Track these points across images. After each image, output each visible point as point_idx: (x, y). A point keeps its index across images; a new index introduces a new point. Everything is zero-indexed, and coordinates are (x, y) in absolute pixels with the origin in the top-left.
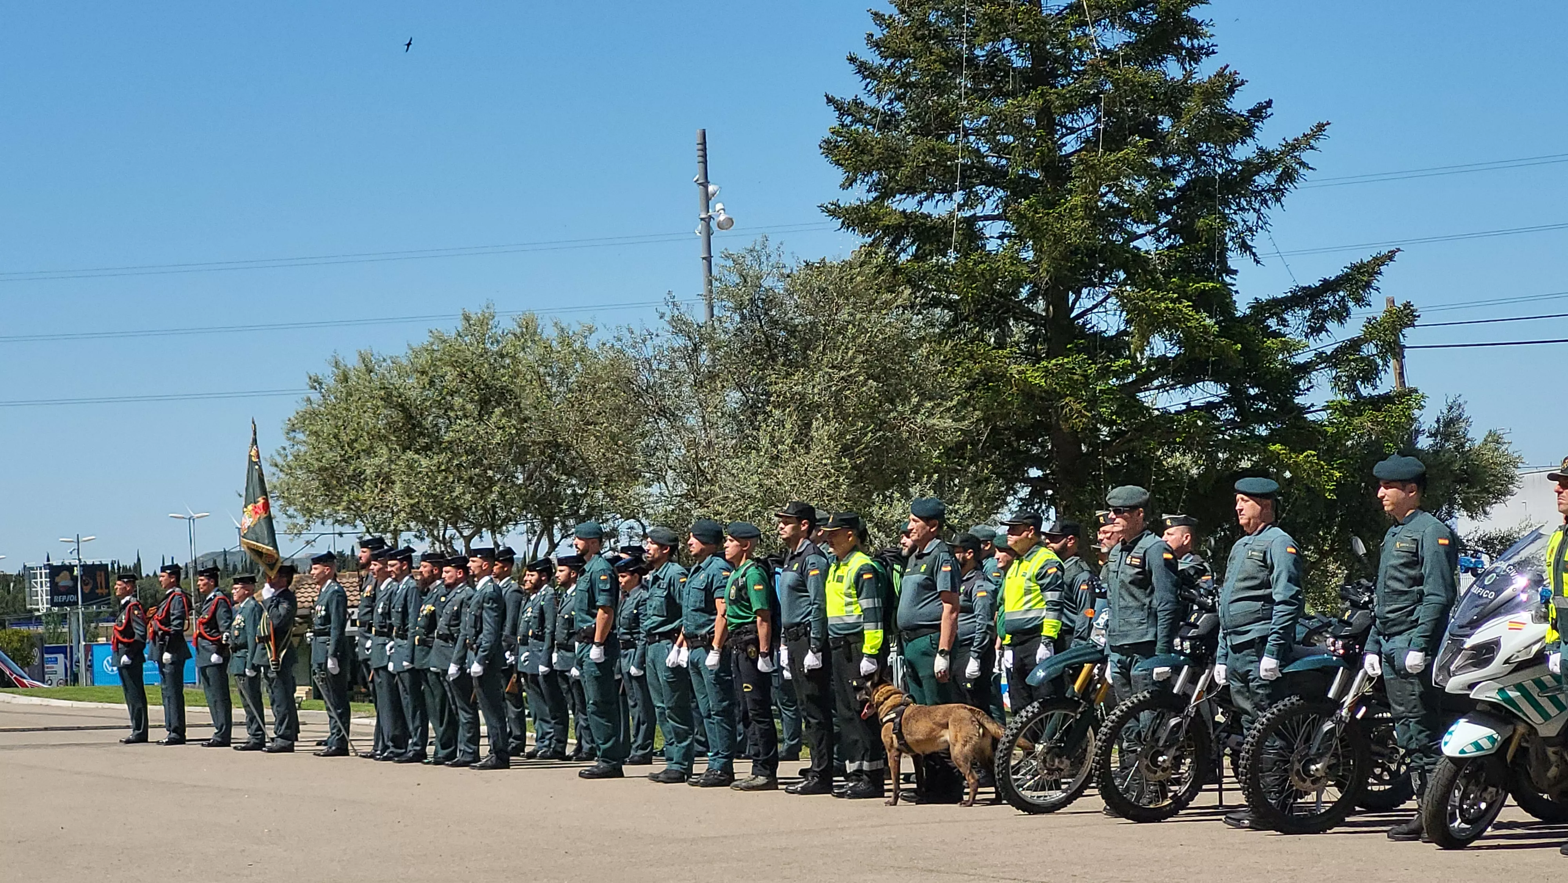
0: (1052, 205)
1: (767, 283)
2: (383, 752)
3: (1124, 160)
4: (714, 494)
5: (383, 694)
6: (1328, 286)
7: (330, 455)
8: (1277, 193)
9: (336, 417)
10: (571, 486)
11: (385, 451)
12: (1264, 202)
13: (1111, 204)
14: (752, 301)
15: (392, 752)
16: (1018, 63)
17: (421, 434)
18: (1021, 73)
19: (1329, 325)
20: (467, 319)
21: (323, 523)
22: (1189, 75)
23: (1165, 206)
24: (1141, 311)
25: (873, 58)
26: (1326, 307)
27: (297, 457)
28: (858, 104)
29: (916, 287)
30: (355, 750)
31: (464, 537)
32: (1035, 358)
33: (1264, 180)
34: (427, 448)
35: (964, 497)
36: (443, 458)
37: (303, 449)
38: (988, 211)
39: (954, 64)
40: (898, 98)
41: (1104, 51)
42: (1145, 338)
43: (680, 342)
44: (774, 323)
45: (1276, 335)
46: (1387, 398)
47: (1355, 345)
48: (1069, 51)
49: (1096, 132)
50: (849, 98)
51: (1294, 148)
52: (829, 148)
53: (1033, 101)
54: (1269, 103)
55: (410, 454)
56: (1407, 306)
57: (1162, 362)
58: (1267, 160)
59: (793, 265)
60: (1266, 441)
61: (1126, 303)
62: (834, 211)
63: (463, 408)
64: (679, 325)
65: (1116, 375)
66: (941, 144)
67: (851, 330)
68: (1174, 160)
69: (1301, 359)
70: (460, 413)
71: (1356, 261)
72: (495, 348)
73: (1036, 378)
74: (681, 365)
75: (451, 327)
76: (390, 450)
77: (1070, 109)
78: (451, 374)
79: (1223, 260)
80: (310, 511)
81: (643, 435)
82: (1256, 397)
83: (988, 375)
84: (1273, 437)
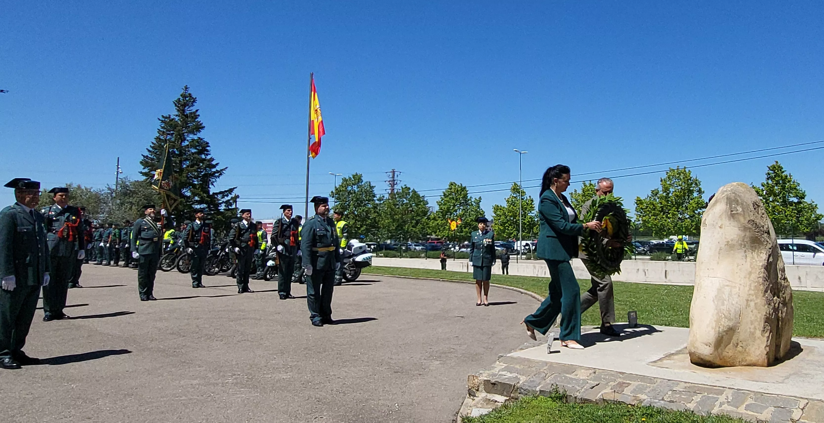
1: (127, 183)
3: (193, 169)
6: (226, 191)
8: (219, 177)
12: (216, 178)
13: (190, 176)
14: (124, 186)
16: (177, 153)
18: (177, 155)
19: (225, 197)
22: (206, 157)
23: (200, 177)
24: (194, 193)
25: (151, 149)
26: (225, 194)
28: (147, 156)
33: (217, 175)
40: (154, 156)
41: (192, 152)
42: (194, 197)
44: (127, 190)
45: (216, 198)
46: (233, 208)
47: (229, 200)
49: (189, 164)
51: (222, 170)
52: (141, 163)
54: (219, 163)
56: (238, 195)
57: (197, 201)
58: (218, 172)
59: (131, 180)
61: (191, 191)
62: (141, 173)
64: (111, 189)
65: (188, 202)
67: (142, 192)
68: (202, 170)
69: (220, 202)
71: (229, 188)
77: (185, 161)
79: (209, 186)
82: (212, 207)
84: (214, 213)
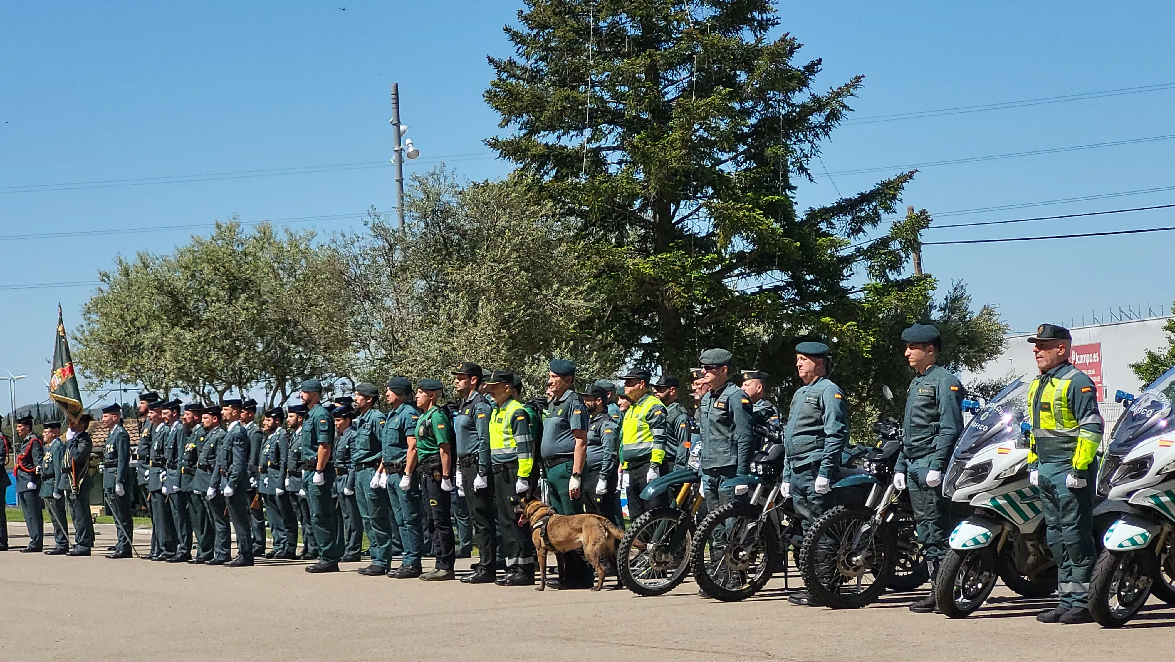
0: (657, 138)
1: (445, 198)
2: (158, 554)
3: (712, 104)
4: (406, 357)
5: (158, 511)
6: (864, 198)
7: (117, 331)
8: (826, 128)
9: (120, 302)
10: (298, 353)
11: (158, 327)
12: (816, 135)
13: (701, 138)
14: (434, 212)
15: (165, 555)
16: (632, 32)
17: (185, 314)
18: (634, 40)
19: (865, 228)
20: (219, 227)
21: (112, 382)
22: (759, 41)
23: (742, 138)
24: (725, 217)
25: (523, 29)
26: (863, 214)
27: (91, 333)
28: (512, 63)
29: (556, 201)
30: (137, 554)
31: (218, 392)
32: (645, 253)
33: (816, 119)
34: (190, 325)
35: (593, 358)
36: (202, 332)
37: (96, 326)
38: (609, 144)
39: (584, 33)
40: (542, 59)
41: (696, 23)
42: (728, 238)
43: (380, 243)
44: (450, 228)
45: (826, 235)
46: (908, 282)
47: (884, 242)
48: (669, 23)
49: (690, 83)
50: (505, 59)
51: (838, 95)
52: (491, 97)
53: (643, 61)
54: (820, 61)
55: (177, 329)
56: (923, 212)
57: (741, 256)
58: (818, 104)
59: (464, 185)
60: (819, 314)
61: (713, 212)
62: (495, 144)
63: (217, 294)
64: (379, 231)
65: (706, 265)
66: (575, 93)
67: (508, 234)
68: (749, 104)
69: (844, 253)
70: (215, 298)
71: (885, 179)
72: (240, 249)
73: (647, 269)
74: (381, 261)
75: (207, 234)
76: (163, 326)
77: (671, 66)
78: (207, 269)
79: (786, 179)
80: (102, 373)
81: (353, 314)
82: (811, 282)
83: (611, 266)
84: (824, 312)
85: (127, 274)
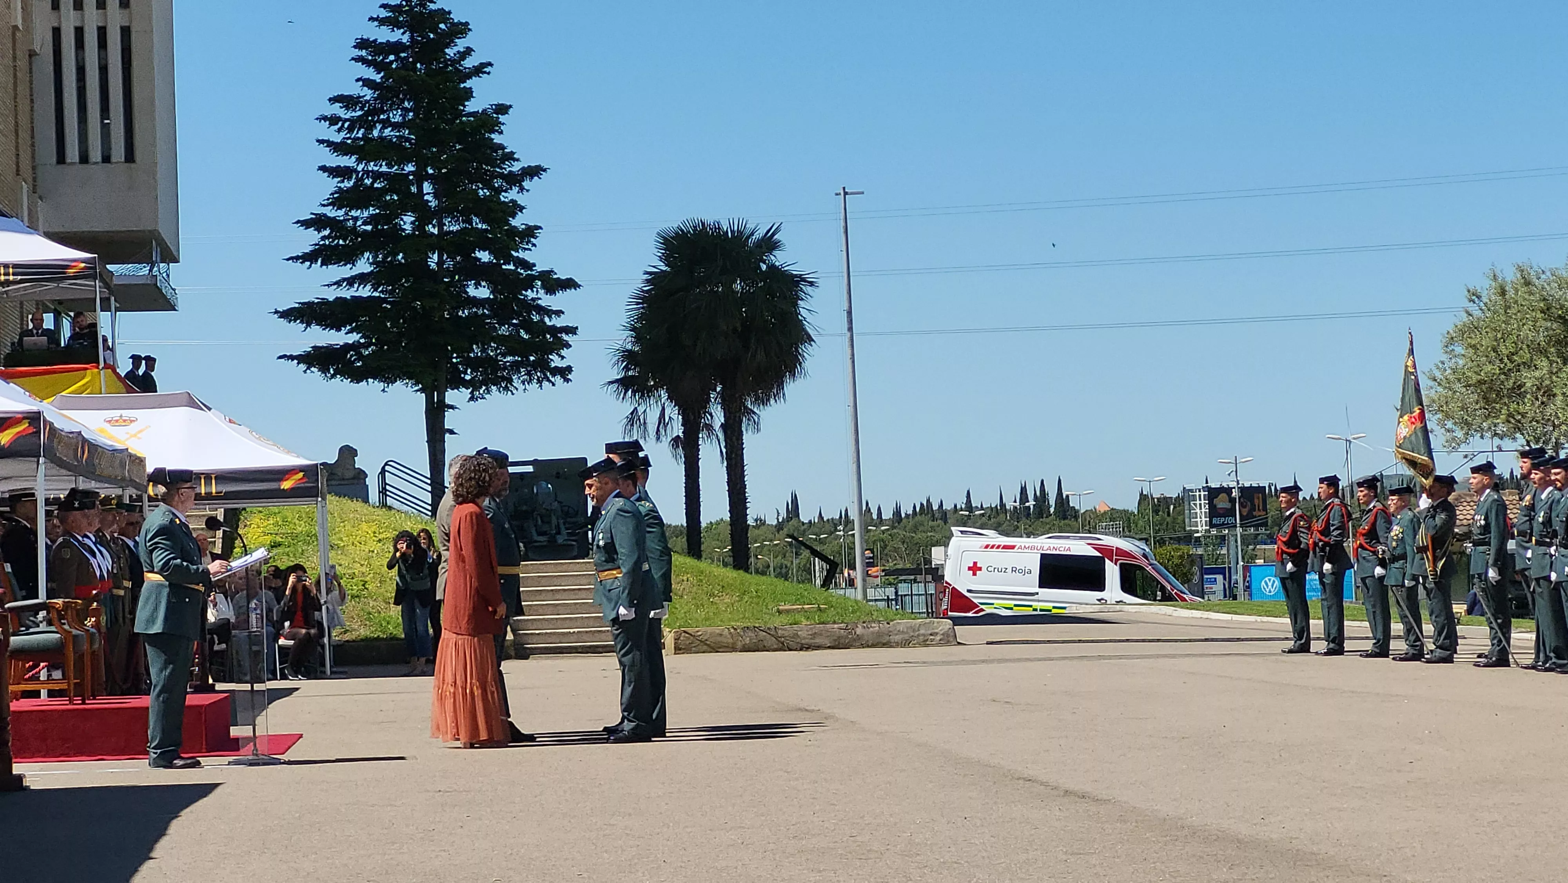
2: (1545, 663)
5: (1544, 607)
7: (1489, 367)
9: (1495, 330)
11: (1545, 363)
15: (1554, 663)
21: (1482, 437)
27: (1455, 371)
37: (1461, 362)
76: (1551, 363)
80: (1468, 425)
85: (1503, 293)
